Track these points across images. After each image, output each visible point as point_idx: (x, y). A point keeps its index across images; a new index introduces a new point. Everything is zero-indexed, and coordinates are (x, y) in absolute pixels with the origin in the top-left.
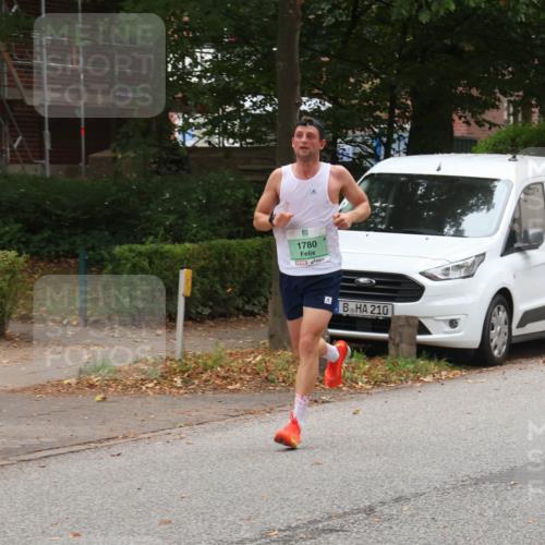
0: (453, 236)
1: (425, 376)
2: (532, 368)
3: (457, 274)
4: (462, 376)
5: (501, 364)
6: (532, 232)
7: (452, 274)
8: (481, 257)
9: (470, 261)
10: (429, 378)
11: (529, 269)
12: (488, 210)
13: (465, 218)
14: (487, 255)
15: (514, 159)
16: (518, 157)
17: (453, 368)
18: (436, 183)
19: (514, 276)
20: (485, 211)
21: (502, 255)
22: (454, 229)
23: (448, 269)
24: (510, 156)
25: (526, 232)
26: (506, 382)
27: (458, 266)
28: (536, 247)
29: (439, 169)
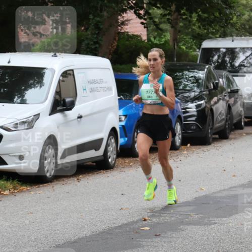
0: (20, 103)
1: (4, 191)
2: (70, 183)
3: (23, 127)
4: (28, 190)
5: (51, 182)
6: (68, 100)
7: (20, 127)
8: (37, 116)
9: (30, 119)
10: (7, 192)
11: (67, 123)
12: (41, 87)
13: (27, 92)
14: (41, 115)
15: (55, 56)
16: (57, 54)
17: (22, 185)
18: (8, 71)
19: (58, 127)
20: (39, 87)
21: (50, 115)
22: (20, 99)
23: (17, 124)
24: (52, 54)
25: (64, 100)
26: (54, 193)
27: (23, 122)
28: (70, 109)
29: (9, 62)
